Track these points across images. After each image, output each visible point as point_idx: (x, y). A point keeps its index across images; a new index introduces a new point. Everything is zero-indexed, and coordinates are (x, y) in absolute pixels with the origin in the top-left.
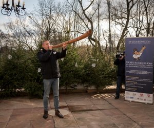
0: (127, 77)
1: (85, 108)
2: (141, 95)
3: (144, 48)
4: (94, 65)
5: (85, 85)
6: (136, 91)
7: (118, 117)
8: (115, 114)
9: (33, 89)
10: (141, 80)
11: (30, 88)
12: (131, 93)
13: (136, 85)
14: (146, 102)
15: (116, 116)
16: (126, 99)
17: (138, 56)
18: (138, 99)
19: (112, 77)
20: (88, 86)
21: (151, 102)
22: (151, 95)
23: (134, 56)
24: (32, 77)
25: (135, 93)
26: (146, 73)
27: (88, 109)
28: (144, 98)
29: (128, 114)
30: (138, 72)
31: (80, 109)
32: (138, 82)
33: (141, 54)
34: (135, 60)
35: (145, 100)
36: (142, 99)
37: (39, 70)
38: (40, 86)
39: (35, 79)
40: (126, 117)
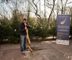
0: (58, 33)
2: (64, 41)
3: (66, 19)
5: (37, 37)
6: (62, 39)
7: (55, 52)
8: (53, 51)
9: (13, 40)
10: (64, 34)
11: (11, 39)
12: (59, 40)
13: (62, 36)
14: (66, 44)
15: (54, 52)
17: (63, 23)
18: (62, 43)
19: (49, 33)
20: (38, 38)
21: (68, 44)
22: (68, 41)
23: (61, 23)
24: (12, 34)
25: (61, 40)
26: (66, 31)
27: (40, 49)
29: (59, 51)
30: (63, 30)
32: (63, 35)
33: (64, 22)
35: (65, 43)
37: (15, 30)
38: (16, 38)
39: (13, 35)
40: (58, 52)
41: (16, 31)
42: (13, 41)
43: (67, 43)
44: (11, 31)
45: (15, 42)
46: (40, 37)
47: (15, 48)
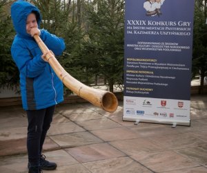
0: (130, 61)
2: (164, 104)
8: (103, 158)
10: (162, 66)
13: (151, 80)
14: (175, 121)
16: (126, 116)
18: (156, 114)
25: (149, 99)
26: (175, 47)
28: (168, 112)
30: (157, 46)
32: (157, 72)
35: (172, 116)
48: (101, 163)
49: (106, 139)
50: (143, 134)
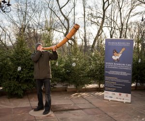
0: (107, 78)
1: (67, 108)
4: (74, 65)
5: (64, 84)
8: (97, 114)
9: (13, 88)
11: (9, 87)
14: (125, 101)
15: (98, 115)
16: (105, 98)
18: (117, 98)
19: (91, 76)
22: (130, 95)
24: (11, 76)
27: (70, 108)
28: (122, 98)
29: (109, 114)
31: (61, 109)
33: (120, 55)
34: (114, 61)
36: (121, 99)
37: (19, 69)
38: (20, 85)
39: (14, 78)
40: (107, 116)
41: (21, 71)
42: (14, 90)
43: (126, 98)
44: (10, 69)
45: (18, 93)
46: (71, 83)
47: (16, 107)
48: (96, 116)
49: (98, 107)
50: (112, 106)
